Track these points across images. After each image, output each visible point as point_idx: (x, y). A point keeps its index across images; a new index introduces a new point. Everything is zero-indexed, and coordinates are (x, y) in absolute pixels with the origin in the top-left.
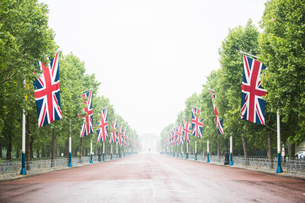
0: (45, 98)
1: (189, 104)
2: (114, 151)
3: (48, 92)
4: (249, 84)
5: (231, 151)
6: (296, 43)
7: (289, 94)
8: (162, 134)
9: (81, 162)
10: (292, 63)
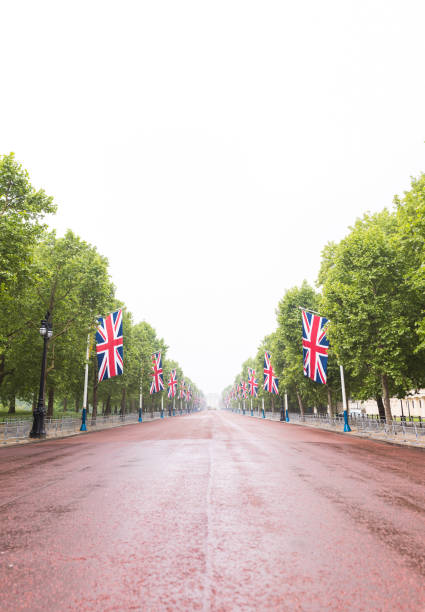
0: (107, 352)
1: (245, 367)
2: (184, 407)
3: (110, 347)
4: (309, 340)
5: (286, 408)
6: (366, 289)
7: (360, 343)
8: (223, 393)
9: (152, 417)
10: (363, 310)
